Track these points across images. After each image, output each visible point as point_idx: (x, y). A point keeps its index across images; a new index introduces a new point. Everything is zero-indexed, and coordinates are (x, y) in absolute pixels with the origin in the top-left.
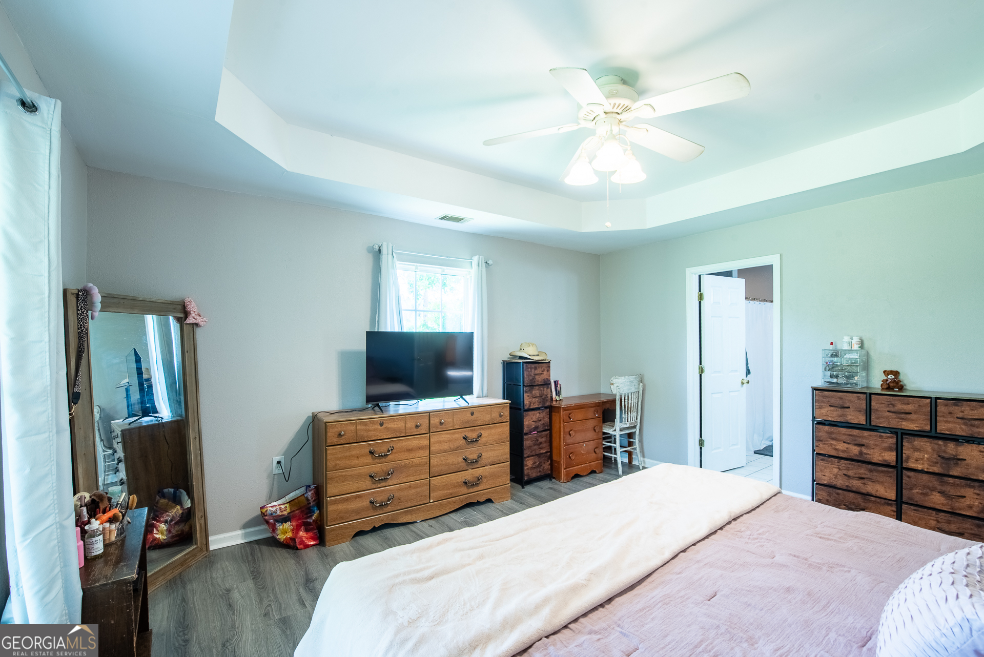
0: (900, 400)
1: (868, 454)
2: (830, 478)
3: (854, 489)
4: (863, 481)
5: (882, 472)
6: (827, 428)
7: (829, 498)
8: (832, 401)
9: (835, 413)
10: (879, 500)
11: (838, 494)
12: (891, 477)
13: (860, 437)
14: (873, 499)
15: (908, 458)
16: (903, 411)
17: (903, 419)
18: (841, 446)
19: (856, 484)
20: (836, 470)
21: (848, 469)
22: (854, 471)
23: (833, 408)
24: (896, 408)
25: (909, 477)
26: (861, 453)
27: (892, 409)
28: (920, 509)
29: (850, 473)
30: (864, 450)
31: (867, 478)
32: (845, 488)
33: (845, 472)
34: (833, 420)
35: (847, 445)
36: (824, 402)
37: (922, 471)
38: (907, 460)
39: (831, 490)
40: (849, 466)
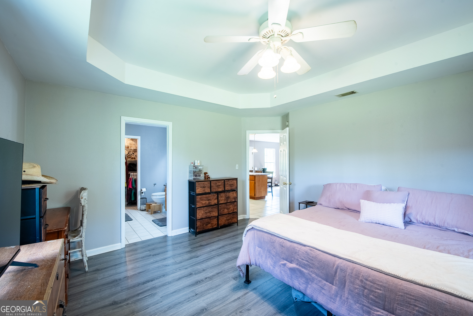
0: (218, 182)
1: (211, 202)
2: (201, 216)
3: (208, 217)
4: (210, 213)
5: (215, 207)
6: (200, 196)
7: (201, 224)
8: (201, 185)
9: (202, 190)
10: (213, 218)
11: (203, 221)
12: (216, 208)
13: (208, 197)
14: (212, 218)
15: (220, 200)
16: (218, 185)
17: (218, 188)
18: (204, 202)
19: (208, 214)
20: (203, 212)
21: (206, 210)
22: (208, 210)
23: (201, 188)
24: (217, 185)
25: (220, 206)
26: (209, 203)
27: (216, 185)
28: (223, 216)
29: (207, 211)
30: (210, 201)
31: (211, 211)
32: (205, 217)
33: (205, 212)
34: (202, 193)
35: (205, 201)
36: (198, 186)
37: (223, 204)
38: (220, 202)
39: (201, 220)
40: (207, 209)
